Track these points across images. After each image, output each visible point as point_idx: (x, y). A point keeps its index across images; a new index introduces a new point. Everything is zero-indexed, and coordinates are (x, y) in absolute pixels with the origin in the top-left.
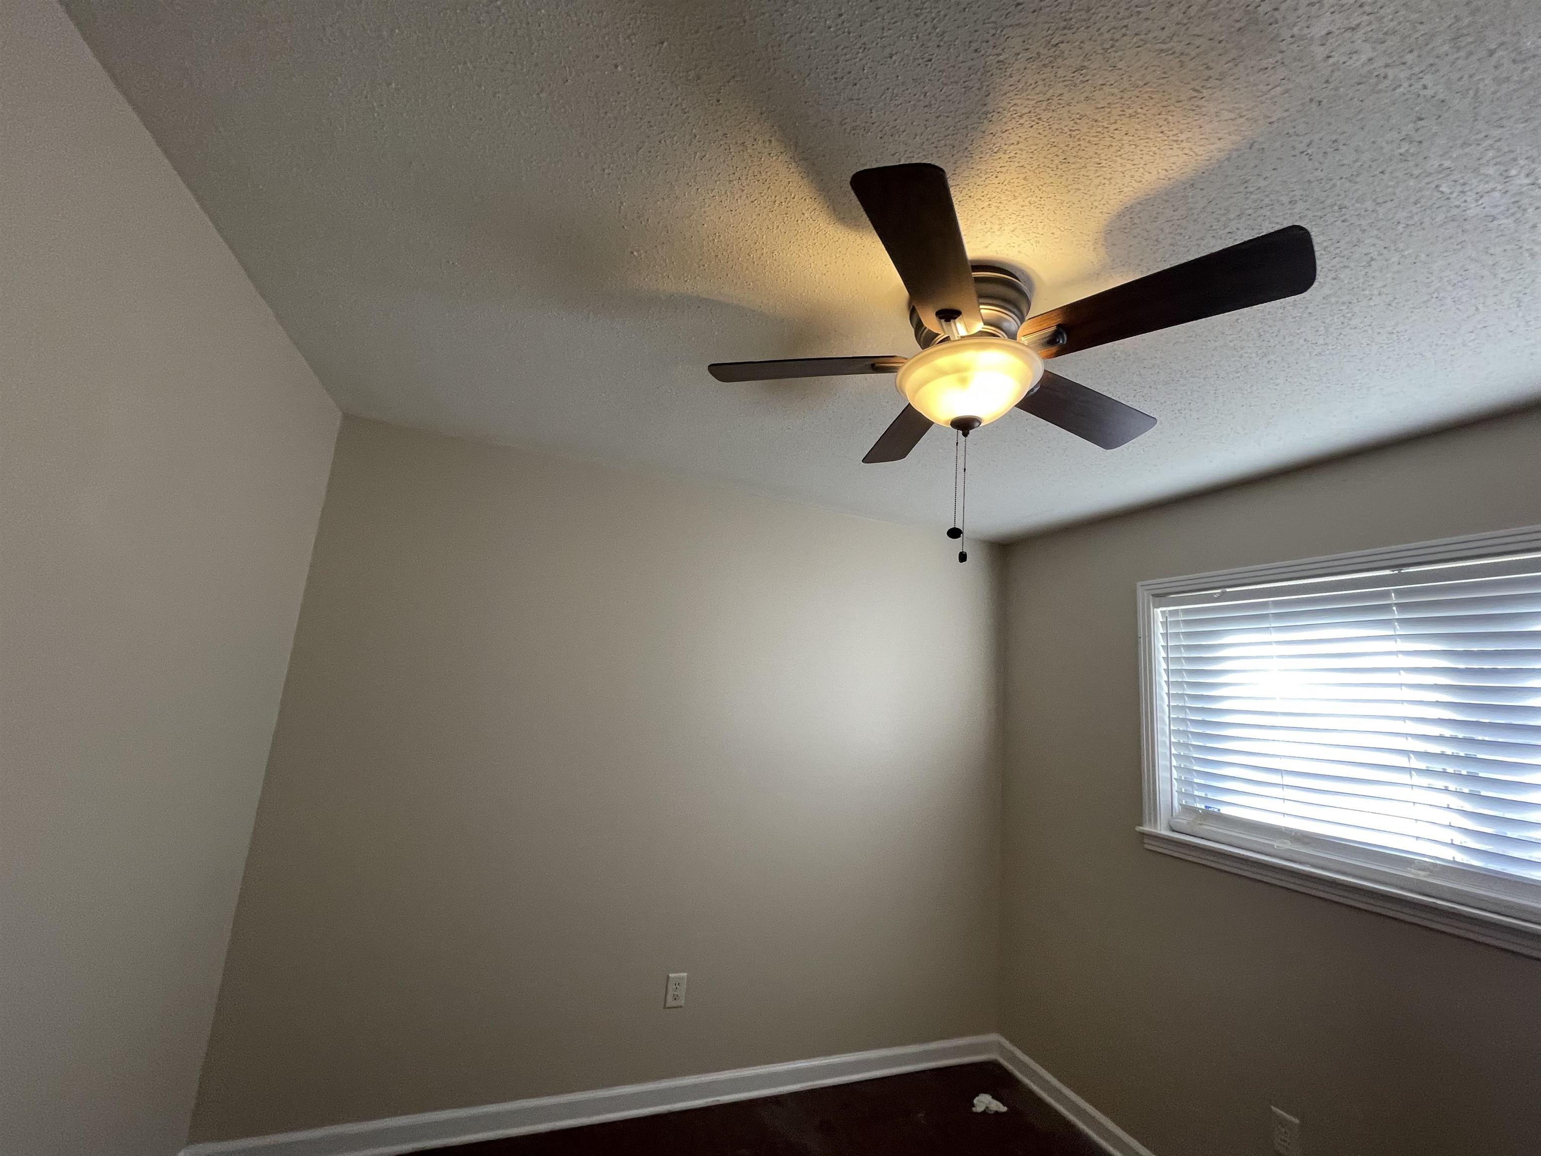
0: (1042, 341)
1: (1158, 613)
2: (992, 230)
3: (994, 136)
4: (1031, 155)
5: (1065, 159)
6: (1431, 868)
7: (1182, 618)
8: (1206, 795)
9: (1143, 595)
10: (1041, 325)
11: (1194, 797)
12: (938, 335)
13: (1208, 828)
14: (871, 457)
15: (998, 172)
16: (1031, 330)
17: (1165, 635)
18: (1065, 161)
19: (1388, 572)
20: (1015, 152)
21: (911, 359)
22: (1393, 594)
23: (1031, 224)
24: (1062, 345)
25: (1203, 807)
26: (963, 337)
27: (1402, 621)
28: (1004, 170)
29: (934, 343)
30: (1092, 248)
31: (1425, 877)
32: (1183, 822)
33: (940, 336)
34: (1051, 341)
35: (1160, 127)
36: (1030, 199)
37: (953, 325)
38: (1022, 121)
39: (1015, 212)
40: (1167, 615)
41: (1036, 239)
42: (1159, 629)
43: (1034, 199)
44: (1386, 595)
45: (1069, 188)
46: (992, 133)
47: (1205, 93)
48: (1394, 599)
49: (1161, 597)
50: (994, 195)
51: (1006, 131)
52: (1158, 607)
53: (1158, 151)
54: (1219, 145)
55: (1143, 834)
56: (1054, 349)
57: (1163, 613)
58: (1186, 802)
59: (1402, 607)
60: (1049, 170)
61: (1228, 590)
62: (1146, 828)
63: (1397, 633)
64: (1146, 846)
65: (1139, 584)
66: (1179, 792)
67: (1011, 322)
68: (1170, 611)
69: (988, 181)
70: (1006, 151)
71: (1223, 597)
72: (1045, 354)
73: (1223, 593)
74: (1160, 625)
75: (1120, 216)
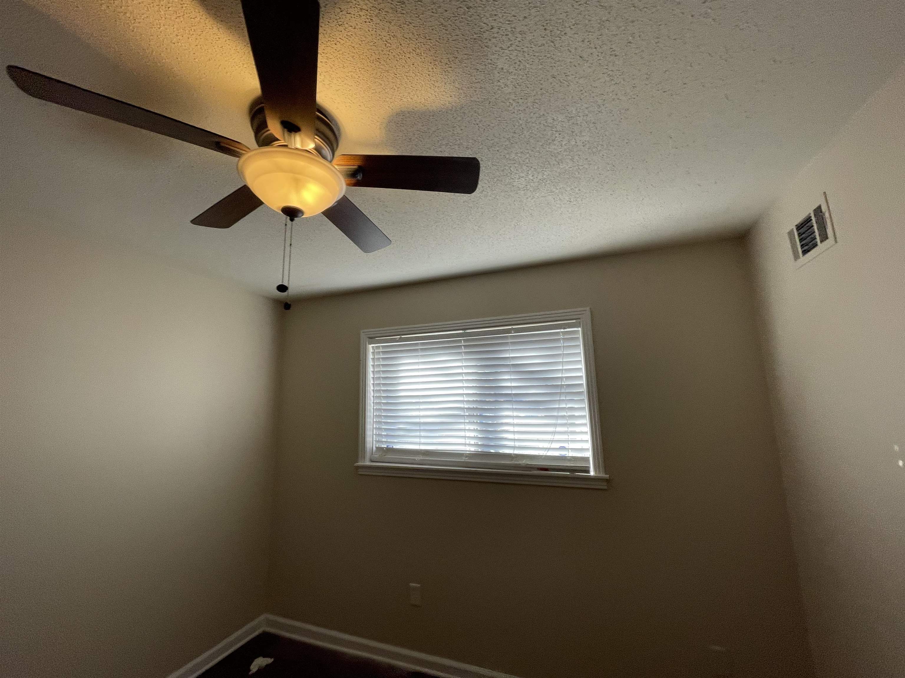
0: (348, 173)
1: (370, 347)
2: (324, 83)
3: (341, 11)
4: (360, 43)
5: (379, 59)
6: (469, 456)
7: (381, 350)
8: (387, 440)
9: (363, 336)
10: (348, 162)
11: (382, 442)
12: (278, 140)
13: (389, 456)
14: (198, 221)
15: (337, 41)
16: (343, 163)
17: (373, 359)
18: (378, 60)
19: (461, 332)
20: (352, 34)
21: (253, 150)
22: (463, 341)
23: (349, 92)
24: (358, 180)
25: (386, 447)
26: (297, 149)
27: (466, 353)
28: (342, 42)
29: (272, 145)
30: (378, 127)
31: (467, 460)
32: (376, 456)
33: (280, 142)
34: (353, 174)
35: (429, 71)
36: (352, 73)
37: (293, 138)
38: (360, 13)
39: (341, 78)
40: (375, 349)
41: (350, 104)
42: (370, 356)
43: (354, 75)
44: (460, 341)
45: (377, 80)
46: (340, 9)
47: (453, 65)
48: (463, 343)
49: (372, 339)
50: (331, 57)
51: (350, 13)
52: (370, 344)
53: (424, 85)
54: (450, 99)
55: (358, 467)
56: (353, 181)
57: (373, 347)
58: (378, 445)
59: (465, 346)
60: (368, 61)
61: (403, 336)
62: (360, 463)
63: (464, 358)
64: (360, 473)
65: (362, 331)
66: (376, 441)
67: (327, 151)
68: (376, 346)
69: (329, 43)
70: (346, 28)
71: (401, 340)
72: (348, 182)
73: (400, 338)
74: (371, 353)
75: (398, 114)
